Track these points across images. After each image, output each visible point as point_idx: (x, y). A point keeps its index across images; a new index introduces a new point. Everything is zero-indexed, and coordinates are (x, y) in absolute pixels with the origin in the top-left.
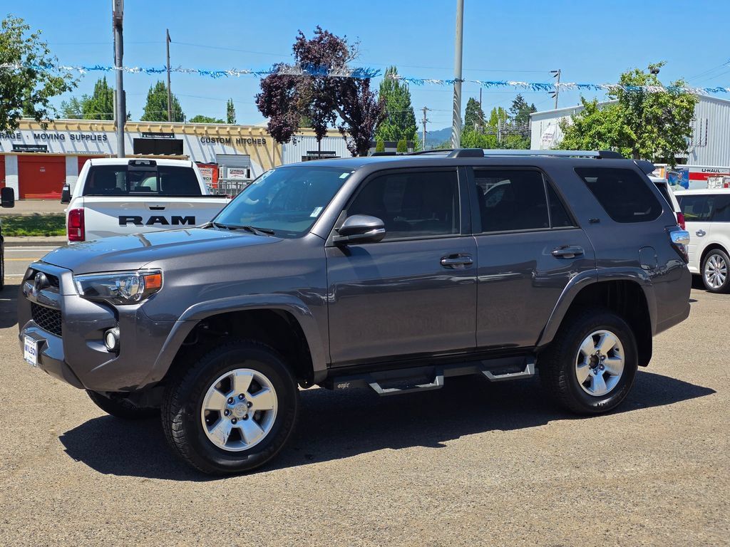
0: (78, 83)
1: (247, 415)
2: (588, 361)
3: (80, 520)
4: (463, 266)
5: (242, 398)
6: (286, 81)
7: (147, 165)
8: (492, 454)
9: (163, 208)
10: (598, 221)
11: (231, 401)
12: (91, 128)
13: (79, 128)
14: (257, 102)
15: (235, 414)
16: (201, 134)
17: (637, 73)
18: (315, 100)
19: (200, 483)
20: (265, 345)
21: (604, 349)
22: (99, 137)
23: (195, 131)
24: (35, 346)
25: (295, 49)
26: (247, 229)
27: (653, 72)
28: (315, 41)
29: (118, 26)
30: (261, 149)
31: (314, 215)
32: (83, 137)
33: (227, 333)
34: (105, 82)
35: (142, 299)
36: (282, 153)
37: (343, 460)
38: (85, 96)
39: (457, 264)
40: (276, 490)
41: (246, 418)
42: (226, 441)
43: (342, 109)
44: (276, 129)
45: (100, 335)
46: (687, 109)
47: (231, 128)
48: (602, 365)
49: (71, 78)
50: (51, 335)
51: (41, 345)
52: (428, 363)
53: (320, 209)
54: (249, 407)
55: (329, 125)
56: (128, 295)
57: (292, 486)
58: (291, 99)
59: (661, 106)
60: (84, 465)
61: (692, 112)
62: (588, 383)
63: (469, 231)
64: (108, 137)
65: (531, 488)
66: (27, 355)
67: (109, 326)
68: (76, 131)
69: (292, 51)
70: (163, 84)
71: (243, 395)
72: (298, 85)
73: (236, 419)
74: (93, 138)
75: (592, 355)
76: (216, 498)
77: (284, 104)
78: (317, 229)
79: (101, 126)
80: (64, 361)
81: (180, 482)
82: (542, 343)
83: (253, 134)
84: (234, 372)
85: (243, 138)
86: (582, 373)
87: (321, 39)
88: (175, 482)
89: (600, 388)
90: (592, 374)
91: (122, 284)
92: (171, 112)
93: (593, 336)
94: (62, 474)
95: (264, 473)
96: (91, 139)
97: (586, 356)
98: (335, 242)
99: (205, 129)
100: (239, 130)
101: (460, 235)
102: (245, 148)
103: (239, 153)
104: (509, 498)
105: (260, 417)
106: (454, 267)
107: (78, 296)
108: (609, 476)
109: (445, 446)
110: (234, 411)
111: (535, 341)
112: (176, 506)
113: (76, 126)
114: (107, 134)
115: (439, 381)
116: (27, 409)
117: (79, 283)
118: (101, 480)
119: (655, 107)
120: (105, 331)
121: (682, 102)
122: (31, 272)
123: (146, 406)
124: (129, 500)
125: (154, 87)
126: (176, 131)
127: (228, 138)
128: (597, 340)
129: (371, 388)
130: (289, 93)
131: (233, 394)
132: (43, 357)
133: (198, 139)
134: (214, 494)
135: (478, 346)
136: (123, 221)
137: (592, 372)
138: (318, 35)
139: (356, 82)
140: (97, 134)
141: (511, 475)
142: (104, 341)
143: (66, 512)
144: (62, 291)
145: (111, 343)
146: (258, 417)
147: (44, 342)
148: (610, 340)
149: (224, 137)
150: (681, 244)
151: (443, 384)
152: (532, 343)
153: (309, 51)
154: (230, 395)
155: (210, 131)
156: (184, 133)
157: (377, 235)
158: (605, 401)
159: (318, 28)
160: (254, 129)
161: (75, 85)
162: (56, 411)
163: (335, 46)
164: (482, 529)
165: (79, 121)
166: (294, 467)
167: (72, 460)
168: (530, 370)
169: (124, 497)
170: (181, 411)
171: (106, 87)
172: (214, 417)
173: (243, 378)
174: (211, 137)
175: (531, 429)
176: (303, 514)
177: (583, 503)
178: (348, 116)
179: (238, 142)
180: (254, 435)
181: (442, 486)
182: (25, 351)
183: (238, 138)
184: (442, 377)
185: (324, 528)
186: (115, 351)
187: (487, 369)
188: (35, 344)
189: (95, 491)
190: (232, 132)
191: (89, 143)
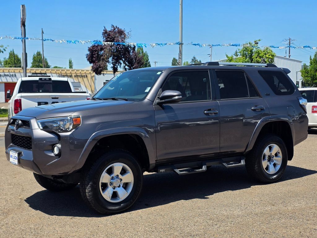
0: (6, 49)
1: (120, 185)
2: (267, 158)
3: (46, 237)
4: (214, 114)
5: (118, 177)
6: (99, 48)
7: (48, 80)
8: (231, 201)
9: (58, 98)
10: (269, 95)
11: (112, 178)
12: (9, 71)
13: (3, 71)
14: (87, 57)
15: (114, 185)
16: (58, 73)
17: (250, 44)
18: (112, 56)
19: (99, 218)
20: (128, 151)
21: (273, 153)
22: (13, 75)
23: (56, 72)
24: (16, 155)
25: (103, 34)
26: (114, 99)
27: (256, 43)
28: (111, 31)
29: (23, 24)
30: (85, 79)
31: (147, 91)
32: (5, 75)
33: (108, 147)
34: (13, 52)
35: (72, 129)
36: (95, 81)
37: (163, 206)
38: (5, 58)
39: (211, 114)
40: (137, 220)
41: (119, 187)
42: (111, 198)
43: (124, 60)
44: (95, 69)
45: (50, 148)
46: (271, 59)
47: (72, 71)
48: (272, 160)
49: (3, 47)
50: (24, 150)
51: (19, 154)
52: (198, 160)
53: (149, 88)
54: (121, 181)
55: (118, 67)
56: (64, 128)
57: (144, 218)
58: (102, 55)
59: (260, 57)
60: (40, 212)
61: (273, 60)
62: (267, 168)
63: (215, 98)
64: (16, 75)
65: (256, 214)
66: (11, 160)
67: (55, 143)
68: (2, 73)
69: (102, 35)
70: (40, 52)
71: (118, 175)
72: (105, 49)
73: (114, 187)
74: (10, 76)
75: (268, 156)
76: (109, 224)
77: (99, 58)
78: (149, 97)
79: (13, 70)
80: (33, 160)
81: (90, 218)
82: (247, 150)
83: (82, 73)
84: (114, 164)
85: (77, 74)
86: (265, 164)
87: (114, 29)
88: (87, 218)
89: (272, 170)
90: (269, 164)
91: (62, 123)
92: (44, 64)
93: (269, 147)
94: (30, 217)
95: (128, 213)
96: (9, 76)
97: (266, 156)
98: (158, 103)
99: (60, 71)
100: (75, 71)
101: (211, 100)
102: (78, 79)
103: (75, 81)
104: (248, 220)
105: (126, 186)
106: (210, 115)
107: (40, 129)
108: (290, 208)
109: (208, 198)
110: (114, 183)
111: (244, 149)
112: (91, 229)
113: (2, 70)
114: (16, 74)
115: (204, 168)
116: (5, 189)
117: (39, 123)
118: (51, 218)
119: (258, 58)
120: (53, 146)
121: (269, 55)
122: (12, 120)
123: (70, 183)
124: (67, 227)
125: (36, 53)
126: (47, 72)
127: (70, 75)
128: (270, 148)
129: (175, 171)
130: (101, 53)
131: (114, 175)
132: (21, 160)
133: (57, 75)
134: (108, 223)
135: (221, 151)
136: (39, 104)
137: (268, 163)
138: (113, 28)
139: (130, 49)
140: (11, 74)
141: (245, 209)
142: (53, 151)
143: (38, 233)
144: (32, 127)
145: (56, 151)
146: (124, 186)
147: (21, 153)
148: (276, 148)
149: (69, 75)
150: (304, 105)
151: (206, 169)
152: (242, 150)
153: (109, 35)
154: (112, 176)
155: (62, 72)
156: (51, 73)
157: (179, 99)
158: (275, 176)
159: (112, 25)
160: (82, 71)
161: (5, 50)
162: (19, 189)
163: (121, 32)
164: (242, 234)
165: (3, 68)
166: (142, 210)
167: (33, 210)
168: (243, 163)
169: (64, 225)
170: (90, 184)
171: (14, 54)
172: (105, 186)
173: (118, 167)
174: (63, 74)
175: (244, 190)
176: (154, 230)
177: (284, 220)
178: (127, 63)
179: (75, 76)
180: (123, 194)
181: (215, 215)
182: (11, 158)
183: (75, 75)
184: (206, 166)
185: (167, 236)
186: (59, 155)
187: (225, 162)
188: (17, 154)
189: (50, 224)
190: (72, 72)
191: (8, 78)
